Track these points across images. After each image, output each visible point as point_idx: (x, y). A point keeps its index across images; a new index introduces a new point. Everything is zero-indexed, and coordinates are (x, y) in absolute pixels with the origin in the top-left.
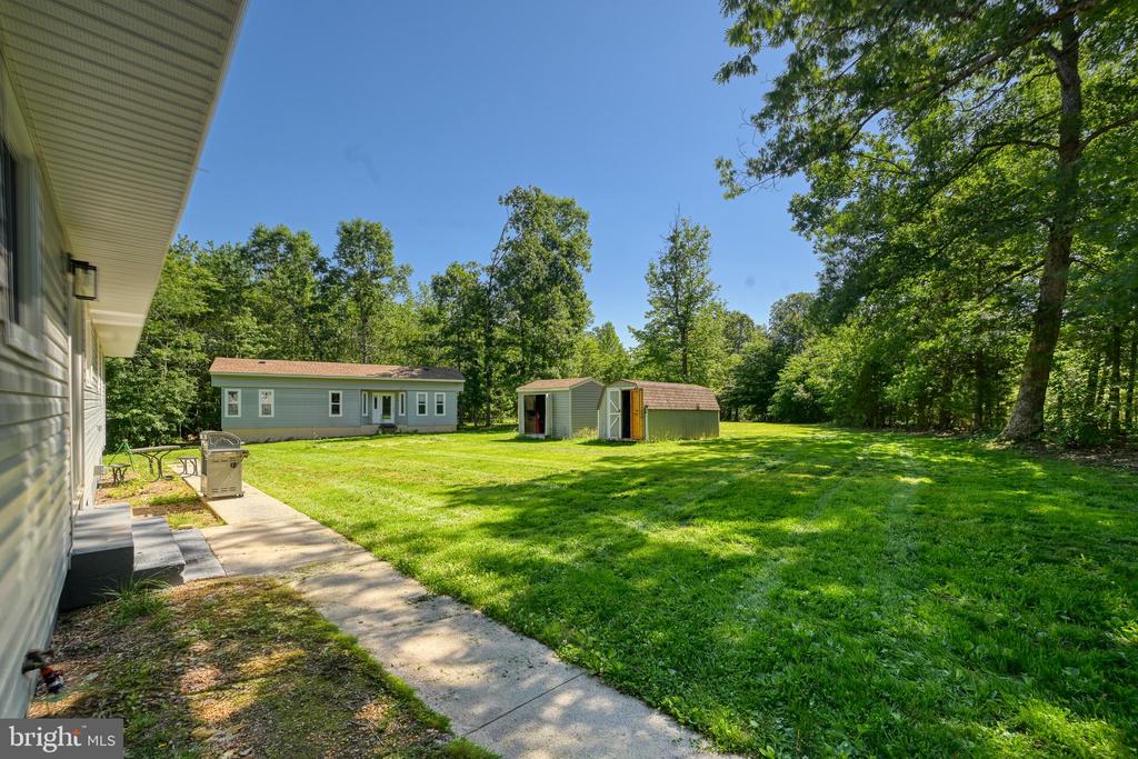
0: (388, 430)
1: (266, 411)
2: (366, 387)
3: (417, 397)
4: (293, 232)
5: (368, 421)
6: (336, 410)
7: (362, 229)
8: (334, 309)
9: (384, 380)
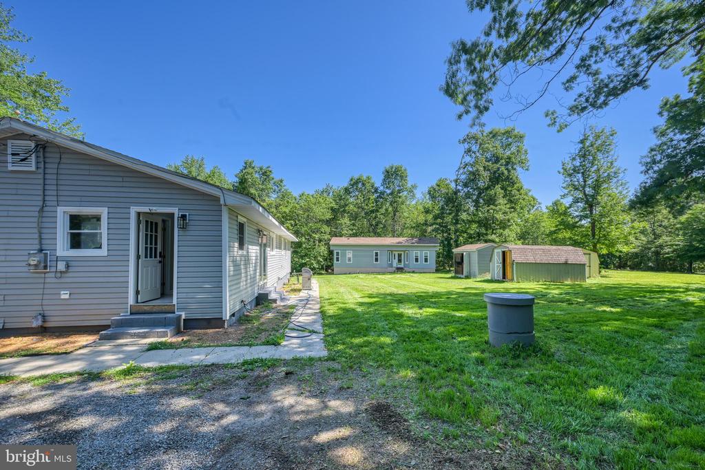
0: (400, 270)
1: (349, 260)
2: (390, 249)
3: (413, 254)
4: (364, 178)
5: (391, 265)
6: (377, 260)
7: (394, 170)
8: (383, 211)
9: (399, 245)
